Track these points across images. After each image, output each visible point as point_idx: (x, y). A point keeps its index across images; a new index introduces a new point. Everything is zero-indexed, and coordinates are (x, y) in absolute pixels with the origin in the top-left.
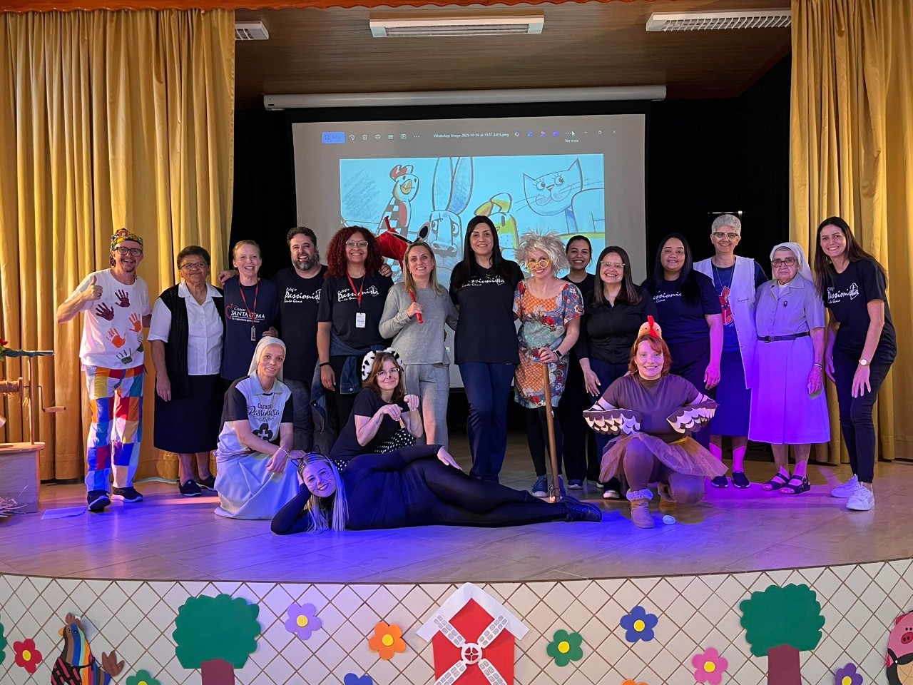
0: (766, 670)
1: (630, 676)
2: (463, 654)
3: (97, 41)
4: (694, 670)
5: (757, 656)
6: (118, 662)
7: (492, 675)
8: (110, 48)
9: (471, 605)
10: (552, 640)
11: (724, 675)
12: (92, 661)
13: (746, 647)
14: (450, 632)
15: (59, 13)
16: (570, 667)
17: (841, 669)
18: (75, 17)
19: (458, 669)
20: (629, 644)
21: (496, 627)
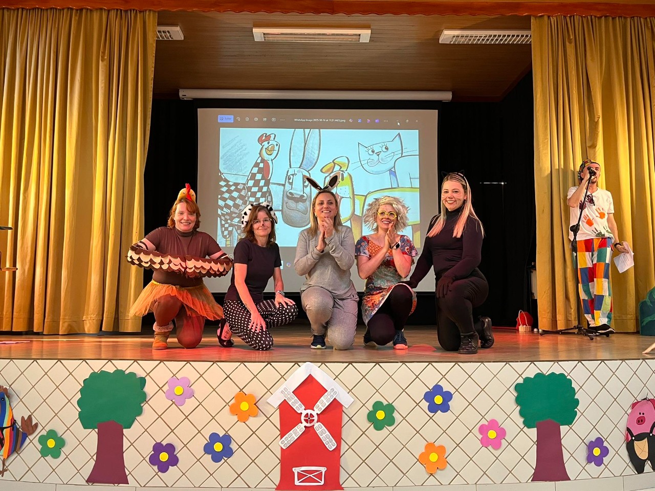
0: (535, 439)
1: (431, 440)
2: (303, 418)
3: (64, 29)
4: (480, 437)
5: (528, 428)
6: (33, 423)
7: (324, 435)
8: (73, 33)
9: (310, 380)
10: (371, 409)
11: (503, 441)
12: (14, 422)
13: (520, 421)
14: (293, 401)
15: (40, 10)
16: (385, 432)
17: (592, 442)
18: (51, 13)
19: (298, 430)
20: (431, 414)
21: (329, 397)
